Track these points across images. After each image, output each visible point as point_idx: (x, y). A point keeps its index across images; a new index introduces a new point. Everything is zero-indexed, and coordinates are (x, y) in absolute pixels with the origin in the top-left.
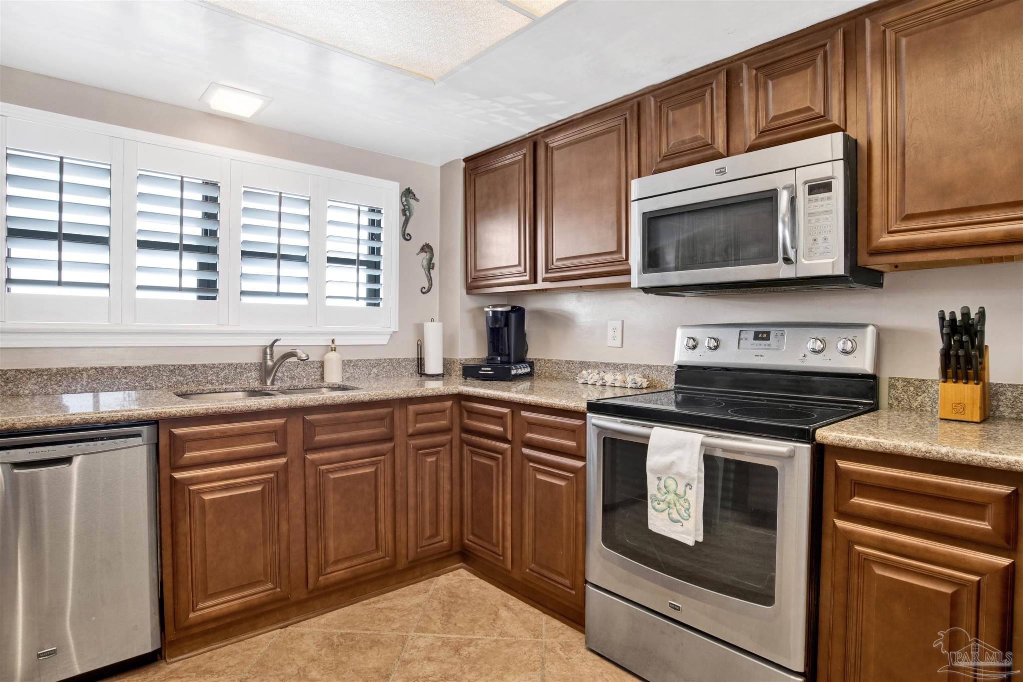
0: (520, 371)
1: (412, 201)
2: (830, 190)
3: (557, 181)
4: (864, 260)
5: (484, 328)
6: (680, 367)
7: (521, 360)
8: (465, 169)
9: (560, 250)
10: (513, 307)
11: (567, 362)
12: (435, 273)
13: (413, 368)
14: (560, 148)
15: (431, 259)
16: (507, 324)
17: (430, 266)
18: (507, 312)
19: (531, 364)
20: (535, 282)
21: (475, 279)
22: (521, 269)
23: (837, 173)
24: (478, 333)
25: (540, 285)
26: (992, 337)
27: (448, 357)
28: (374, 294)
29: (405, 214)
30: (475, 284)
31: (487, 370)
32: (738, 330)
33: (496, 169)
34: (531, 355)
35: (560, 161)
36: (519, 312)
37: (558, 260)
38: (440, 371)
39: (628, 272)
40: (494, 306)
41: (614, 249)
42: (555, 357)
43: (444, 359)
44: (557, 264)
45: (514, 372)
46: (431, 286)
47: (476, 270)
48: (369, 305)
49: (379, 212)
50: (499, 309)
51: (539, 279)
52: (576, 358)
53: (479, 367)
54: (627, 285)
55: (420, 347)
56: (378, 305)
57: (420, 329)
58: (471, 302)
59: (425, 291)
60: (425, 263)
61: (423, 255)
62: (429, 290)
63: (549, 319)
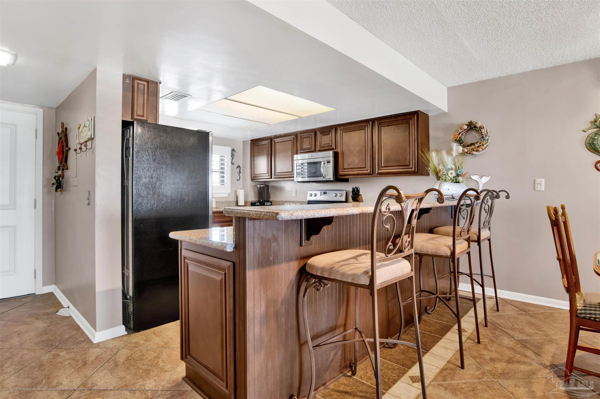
0: (268, 204)
1: (234, 153)
2: (330, 163)
3: (277, 152)
4: (339, 177)
5: (257, 191)
6: (309, 201)
7: (268, 201)
8: (251, 143)
9: (278, 170)
10: (265, 185)
11: (281, 201)
12: (241, 174)
13: (234, 204)
14: (278, 142)
15: (240, 170)
16: (264, 190)
17: (240, 172)
18: (264, 187)
19: (271, 202)
20: (272, 178)
21: (254, 177)
22: (268, 175)
23: (331, 159)
24: (255, 193)
25: (273, 179)
26: (361, 192)
27: (246, 200)
28: (223, 181)
29: (232, 157)
30: (254, 178)
31: (258, 204)
32: (320, 191)
33: (260, 145)
34: (271, 200)
35: (278, 146)
36: (267, 187)
37: (278, 173)
38: (243, 204)
39: (293, 177)
40: (260, 185)
41: (291, 171)
42: (278, 200)
43: (245, 201)
44: (277, 174)
45: (266, 204)
46: (240, 178)
47: (254, 174)
48: (221, 185)
49: (224, 157)
50: (261, 186)
51: (273, 178)
52: (284, 200)
53: (255, 203)
54: (294, 180)
55: (237, 197)
56: (224, 185)
57: (236, 192)
58: (253, 184)
59: (238, 180)
60: (238, 171)
61: (238, 169)
62: (239, 180)
63: (276, 188)
